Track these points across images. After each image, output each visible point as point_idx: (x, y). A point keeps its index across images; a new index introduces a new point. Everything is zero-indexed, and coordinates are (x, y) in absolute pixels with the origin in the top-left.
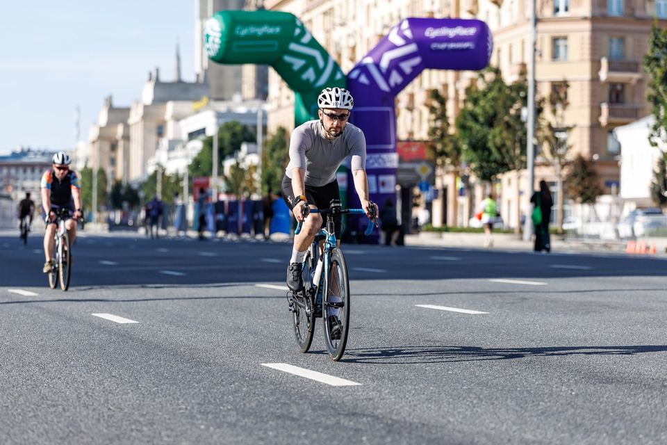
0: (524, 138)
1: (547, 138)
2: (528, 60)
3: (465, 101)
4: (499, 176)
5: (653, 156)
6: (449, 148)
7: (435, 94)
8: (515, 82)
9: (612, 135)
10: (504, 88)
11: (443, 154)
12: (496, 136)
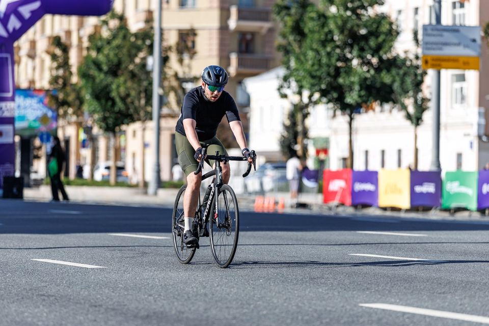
0: (149, 87)
1: (173, 88)
2: (155, 7)
3: (88, 49)
4: (124, 127)
5: (283, 108)
6: (71, 98)
7: (56, 41)
8: (140, 30)
9: (241, 86)
10: (129, 36)
11: (64, 103)
12: (119, 86)
